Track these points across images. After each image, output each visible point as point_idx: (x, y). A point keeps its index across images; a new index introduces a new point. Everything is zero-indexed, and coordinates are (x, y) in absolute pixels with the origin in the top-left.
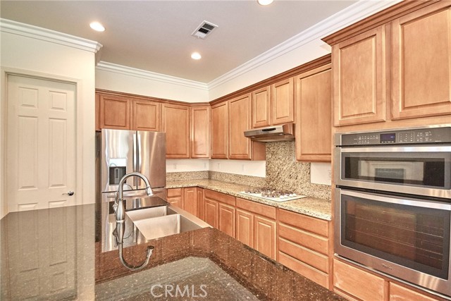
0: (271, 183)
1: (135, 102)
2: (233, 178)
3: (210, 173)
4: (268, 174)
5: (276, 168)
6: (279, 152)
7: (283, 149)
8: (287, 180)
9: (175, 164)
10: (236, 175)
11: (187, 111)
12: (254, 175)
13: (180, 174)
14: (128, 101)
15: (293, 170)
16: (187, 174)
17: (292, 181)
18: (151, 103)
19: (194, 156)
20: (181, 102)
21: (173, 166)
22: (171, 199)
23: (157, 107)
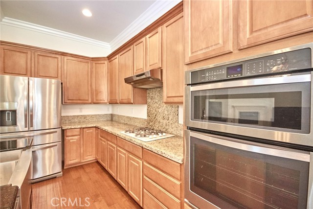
0: (151, 124)
1: (36, 54)
2: (126, 120)
3: (112, 115)
4: (148, 116)
5: (154, 111)
6: (156, 97)
7: (159, 94)
8: (161, 121)
9: (81, 109)
10: (128, 117)
11: (89, 64)
12: (139, 117)
13: (85, 117)
14: (29, 52)
15: (166, 112)
16: (92, 116)
17: (165, 121)
18: (53, 56)
19: (95, 101)
20: (82, 56)
21: (78, 110)
22: (69, 138)
23: (59, 59)
